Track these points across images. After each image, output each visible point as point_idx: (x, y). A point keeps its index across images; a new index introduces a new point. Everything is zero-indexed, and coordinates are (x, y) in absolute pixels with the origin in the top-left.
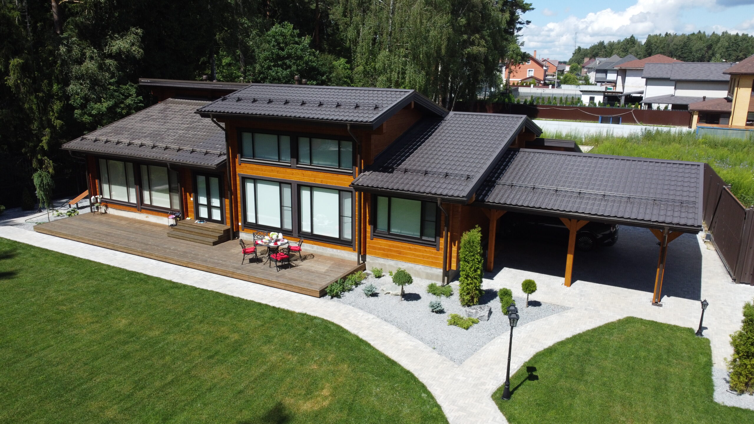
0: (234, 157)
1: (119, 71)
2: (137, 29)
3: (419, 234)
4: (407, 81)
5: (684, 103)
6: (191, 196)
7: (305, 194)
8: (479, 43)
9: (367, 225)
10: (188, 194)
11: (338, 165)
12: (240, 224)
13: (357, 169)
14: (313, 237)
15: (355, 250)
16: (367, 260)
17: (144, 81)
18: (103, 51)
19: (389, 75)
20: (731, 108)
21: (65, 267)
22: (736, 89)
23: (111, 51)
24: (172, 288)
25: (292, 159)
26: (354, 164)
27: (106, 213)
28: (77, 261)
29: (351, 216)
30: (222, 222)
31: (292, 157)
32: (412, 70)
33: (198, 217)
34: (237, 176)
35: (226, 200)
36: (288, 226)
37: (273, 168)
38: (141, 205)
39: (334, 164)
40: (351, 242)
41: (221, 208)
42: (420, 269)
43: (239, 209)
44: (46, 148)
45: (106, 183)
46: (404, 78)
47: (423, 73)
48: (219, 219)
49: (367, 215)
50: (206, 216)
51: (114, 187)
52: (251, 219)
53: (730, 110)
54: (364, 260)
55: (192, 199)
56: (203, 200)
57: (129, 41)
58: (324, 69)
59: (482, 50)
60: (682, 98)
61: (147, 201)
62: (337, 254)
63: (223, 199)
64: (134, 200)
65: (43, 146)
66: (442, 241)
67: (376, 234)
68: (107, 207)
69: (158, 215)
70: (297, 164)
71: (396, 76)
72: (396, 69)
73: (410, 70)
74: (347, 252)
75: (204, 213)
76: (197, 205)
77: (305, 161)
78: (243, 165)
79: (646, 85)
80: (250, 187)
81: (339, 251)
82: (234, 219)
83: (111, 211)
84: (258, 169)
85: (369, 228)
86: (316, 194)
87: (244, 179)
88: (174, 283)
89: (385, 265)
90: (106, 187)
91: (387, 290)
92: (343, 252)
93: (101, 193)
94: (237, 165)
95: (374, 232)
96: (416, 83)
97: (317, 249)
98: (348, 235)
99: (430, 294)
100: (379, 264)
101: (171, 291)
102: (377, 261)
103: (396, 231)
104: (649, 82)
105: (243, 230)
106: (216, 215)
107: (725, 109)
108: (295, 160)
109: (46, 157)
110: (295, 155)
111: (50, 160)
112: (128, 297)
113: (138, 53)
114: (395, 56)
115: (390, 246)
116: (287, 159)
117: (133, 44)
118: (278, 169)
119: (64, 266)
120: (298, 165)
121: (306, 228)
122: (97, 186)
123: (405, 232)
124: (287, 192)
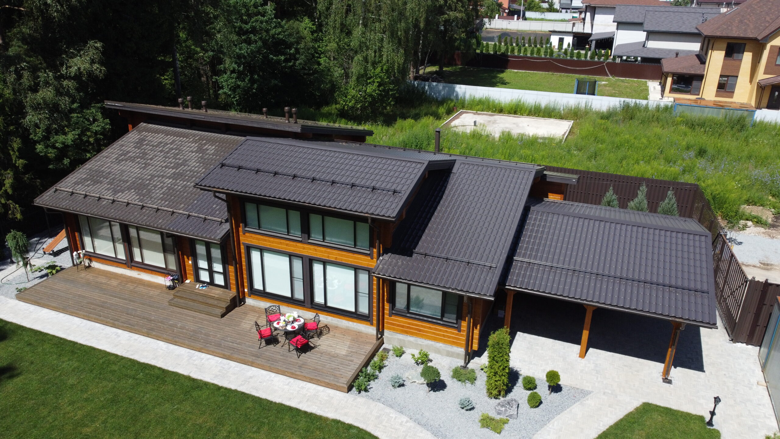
0: (238, 227)
1: (79, 92)
2: (96, 42)
3: (440, 315)
4: (385, 59)
5: (657, 56)
6: (188, 259)
7: (318, 268)
8: (456, 8)
9: (385, 303)
10: (185, 257)
11: (353, 243)
12: (246, 290)
13: (375, 250)
14: (326, 309)
15: (372, 324)
16: (385, 334)
17: (109, 104)
18: (60, 71)
19: (365, 54)
20: (704, 71)
21: (69, 360)
22: (710, 51)
23: (70, 73)
24: (194, 388)
25: (303, 235)
26: (372, 245)
27: (89, 266)
28: (79, 349)
29: (368, 293)
30: (227, 286)
31: (303, 232)
32: (390, 49)
33: (197, 279)
34: (241, 244)
35: (230, 267)
36: (299, 295)
37: (282, 241)
38: (132, 262)
39: (348, 242)
40: (368, 317)
41: (225, 273)
42: (441, 346)
43: (245, 276)
44: (10, 191)
45: (87, 236)
46: (381, 56)
47: (402, 51)
48: (222, 283)
49: (386, 294)
50: (208, 280)
51: (97, 242)
52: (258, 285)
53: (703, 73)
54: (382, 334)
55: (190, 262)
56: (203, 264)
57: (88, 59)
58: (292, 40)
59: (459, 15)
60: (654, 50)
61: (138, 258)
62: (353, 326)
63: (226, 265)
64: (122, 256)
65: (6, 191)
66: (464, 324)
67: (394, 311)
68: (91, 260)
69: (151, 273)
70: (309, 239)
71: (373, 54)
72: (372, 47)
73: (388, 47)
74: (364, 325)
75: (205, 276)
76: (197, 269)
77: (316, 237)
78: (247, 234)
79: (617, 29)
80: (255, 256)
81: (355, 324)
82: (240, 285)
83: (95, 265)
84: (265, 240)
85: (387, 306)
86: (329, 268)
87: (249, 248)
88: (194, 380)
89: (404, 340)
90: (87, 240)
91: (412, 378)
92: (359, 325)
93: (83, 248)
94: (241, 233)
95: (393, 309)
96: (394, 62)
97: (332, 320)
98: (364, 309)
99: (455, 380)
100: (398, 339)
101: (195, 394)
102: (396, 337)
103: (415, 309)
104: (620, 27)
105: (250, 296)
106: (219, 280)
107: (698, 72)
108: (307, 235)
109: (11, 201)
110: (306, 230)
111: (16, 204)
112: (150, 406)
113: (100, 72)
114: (370, 32)
115: (409, 324)
116: (297, 233)
117: (92, 62)
118: (288, 242)
119: (66, 359)
120: (310, 241)
121: (319, 299)
122: (77, 239)
123: (425, 312)
124: (298, 265)
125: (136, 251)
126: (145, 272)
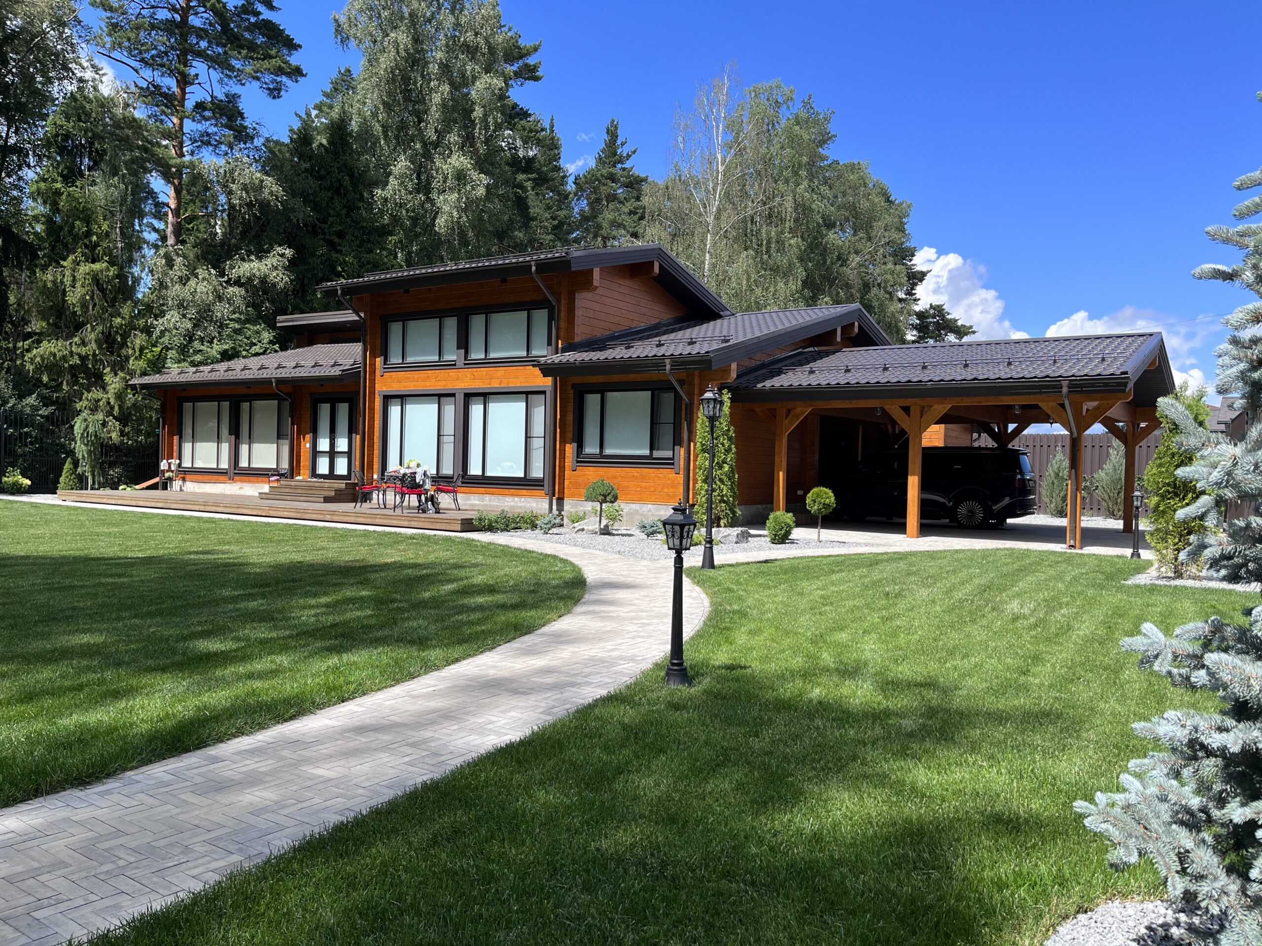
0: (373, 364)
1: (246, 304)
2: (285, 249)
3: (648, 449)
6: (306, 440)
7: (476, 410)
9: (567, 444)
10: (302, 437)
11: (526, 351)
12: (375, 477)
14: (485, 482)
15: (545, 493)
16: (566, 508)
17: (285, 320)
18: (228, 276)
25: (458, 352)
26: (549, 343)
27: (182, 490)
29: (543, 435)
30: (348, 477)
31: (458, 348)
33: (314, 474)
34: (377, 396)
35: (357, 438)
36: (448, 467)
37: (430, 373)
38: (235, 469)
39: (519, 353)
40: (542, 481)
41: (349, 454)
42: (650, 510)
43: (376, 451)
45: (189, 441)
48: (345, 471)
49: (568, 429)
50: (326, 471)
51: (199, 445)
52: (393, 464)
54: (561, 508)
55: (308, 445)
56: (324, 444)
61: (244, 462)
62: (519, 505)
63: (353, 436)
64: (225, 463)
67: (582, 459)
68: (184, 480)
69: (257, 482)
70: (466, 359)
74: (536, 499)
75: (323, 466)
76: (315, 453)
77: (478, 355)
78: (386, 375)
80: (395, 411)
81: (522, 498)
83: (190, 487)
84: (408, 379)
85: (569, 450)
86: (492, 406)
87: (387, 400)
90: (188, 448)
92: (530, 499)
93: (179, 458)
94: (377, 376)
95: (577, 456)
98: (537, 472)
100: (585, 511)
102: (581, 508)
103: (613, 448)
106: (342, 466)
108: (462, 352)
110: (464, 344)
113: (281, 281)
115: (602, 477)
116: (451, 357)
117: (275, 269)
120: (466, 362)
121: (475, 468)
122: (175, 448)
124: (449, 411)
125: (244, 449)
126: (249, 482)
